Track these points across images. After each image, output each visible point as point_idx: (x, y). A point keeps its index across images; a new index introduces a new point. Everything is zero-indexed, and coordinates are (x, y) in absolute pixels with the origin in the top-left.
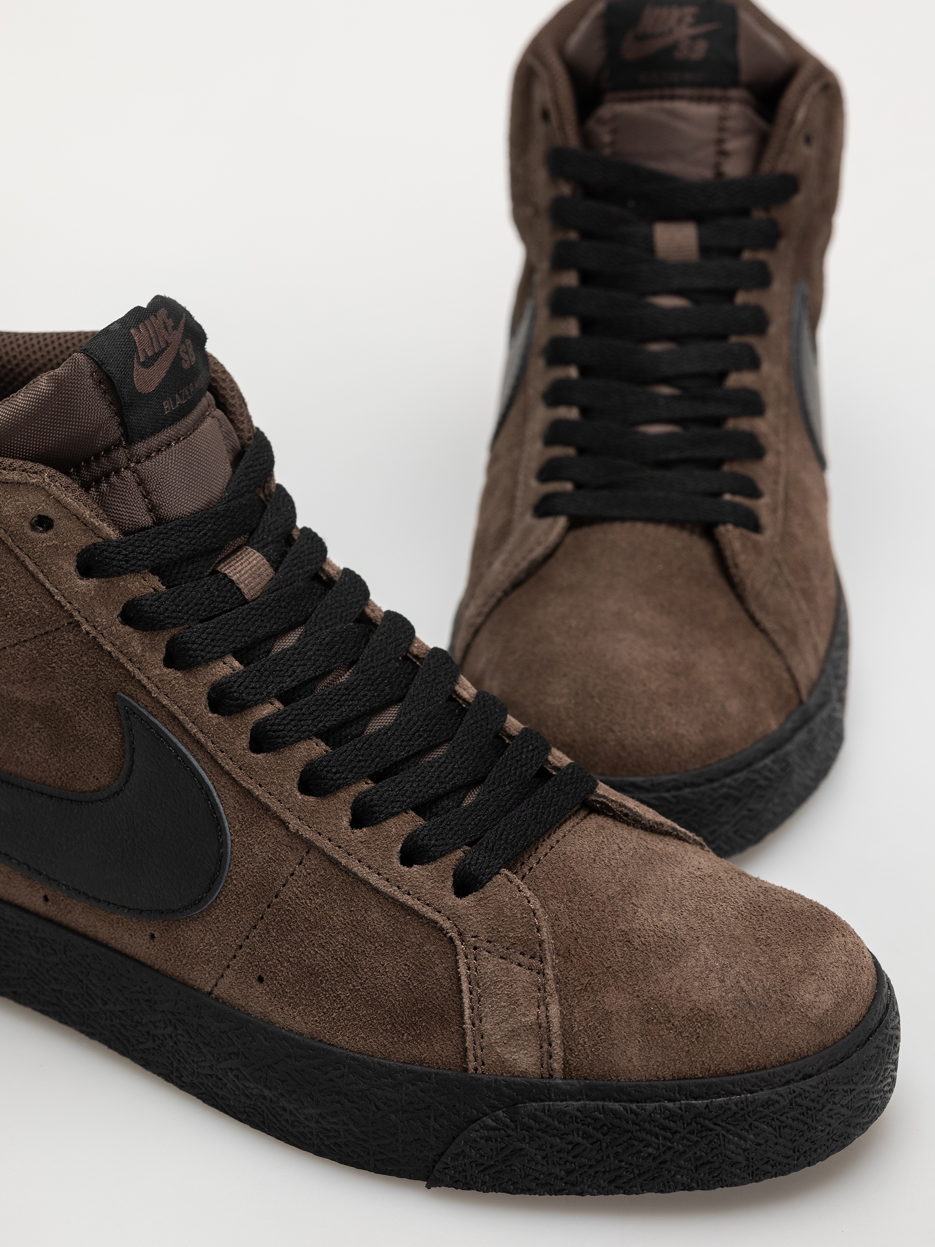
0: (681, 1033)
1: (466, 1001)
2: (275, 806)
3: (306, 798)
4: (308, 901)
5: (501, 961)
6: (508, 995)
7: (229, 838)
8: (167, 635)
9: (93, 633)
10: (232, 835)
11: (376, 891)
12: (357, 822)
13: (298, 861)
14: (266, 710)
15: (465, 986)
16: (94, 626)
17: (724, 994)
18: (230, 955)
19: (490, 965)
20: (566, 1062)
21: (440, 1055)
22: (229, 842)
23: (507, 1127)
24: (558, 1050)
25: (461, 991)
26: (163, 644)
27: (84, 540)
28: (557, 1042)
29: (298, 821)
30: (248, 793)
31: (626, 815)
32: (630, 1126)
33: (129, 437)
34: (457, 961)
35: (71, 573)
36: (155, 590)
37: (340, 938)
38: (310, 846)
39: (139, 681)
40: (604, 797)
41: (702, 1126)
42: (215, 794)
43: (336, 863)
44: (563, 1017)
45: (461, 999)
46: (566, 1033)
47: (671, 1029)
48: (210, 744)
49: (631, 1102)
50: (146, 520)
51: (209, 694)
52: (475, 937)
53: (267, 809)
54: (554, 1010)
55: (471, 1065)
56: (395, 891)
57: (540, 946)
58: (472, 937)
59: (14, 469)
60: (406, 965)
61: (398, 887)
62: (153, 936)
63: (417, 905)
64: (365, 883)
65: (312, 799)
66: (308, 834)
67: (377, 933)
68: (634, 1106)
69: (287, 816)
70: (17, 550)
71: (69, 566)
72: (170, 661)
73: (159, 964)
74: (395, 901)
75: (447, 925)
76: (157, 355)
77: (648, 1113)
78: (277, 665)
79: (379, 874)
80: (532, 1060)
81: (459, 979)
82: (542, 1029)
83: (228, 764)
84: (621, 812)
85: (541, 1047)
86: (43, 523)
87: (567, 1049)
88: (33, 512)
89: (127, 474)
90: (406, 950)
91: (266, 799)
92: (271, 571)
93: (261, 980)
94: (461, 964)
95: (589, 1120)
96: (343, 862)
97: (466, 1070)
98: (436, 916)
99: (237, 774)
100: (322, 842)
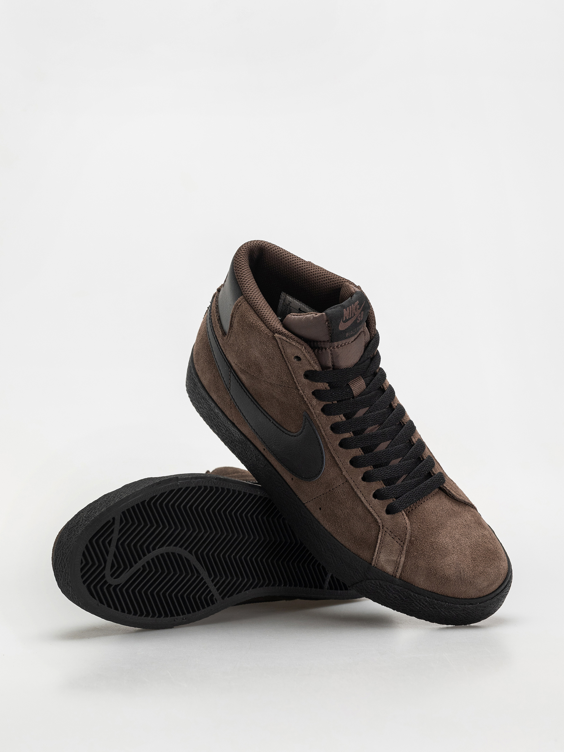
0: (438, 580)
1: (378, 546)
2: (341, 465)
3: (351, 466)
4: (341, 496)
5: (392, 538)
6: (390, 549)
7: (324, 467)
8: (325, 403)
9: (302, 394)
10: (325, 466)
11: (362, 502)
12: (364, 479)
13: (342, 483)
14: (347, 435)
15: (379, 541)
16: (304, 392)
17: (455, 573)
18: (314, 498)
19: (388, 538)
20: (401, 574)
21: (365, 557)
22: (324, 468)
23: (378, 585)
24: (400, 570)
25: (377, 542)
26: (323, 405)
27: (309, 368)
28: (400, 568)
29: (346, 473)
30: (334, 458)
31: (450, 495)
32: (413, 600)
33: (332, 341)
34: (379, 533)
35: (302, 376)
36: (326, 388)
37: (347, 510)
38: (347, 481)
39: (312, 412)
40: (445, 487)
41: (434, 607)
42: (324, 453)
43: (353, 489)
44: (404, 563)
45: (377, 544)
46: (404, 566)
47: (435, 578)
48: (327, 439)
49: (416, 593)
50: (330, 364)
51: (331, 425)
52: (387, 528)
53: (338, 465)
54: (403, 559)
55: (373, 564)
56: (368, 505)
57: (405, 539)
58: (386, 528)
59: (295, 341)
60: (364, 527)
61: (369, 504)
62: (292, 479)
63: (373, 512)
64: (360, 499)
65: (352, 467)
66: (347, 477)
67: (359, 514)
68: (416, 595)
69: (343, 469)
70: (287, 362)
71: (302, 373)
72: (323, 410)
73: (292, 487)
74: (367, 508)
75: (379, 521)
76: (349, 319)
77: (420, 598)
78: (356, 422)
79: (365, 498)
80: (391, 570)
81: (378, 539)
82: (397, 564)
83: (330, 447)
84: (449, 493)
85: (395, 568)
86: (298, 358)
87: (402, 571)
88: (296, 355)
89: (329, 351)
90: (365, 523)
91: (338, 462)
92: (365, 387)
93: (320, 509)
94: (380, 535)
95: (402, 593)
96: (356, 490)
97: (371, 564)
98: (377, 518)
99: (332, 451)
100: (351, 481)
